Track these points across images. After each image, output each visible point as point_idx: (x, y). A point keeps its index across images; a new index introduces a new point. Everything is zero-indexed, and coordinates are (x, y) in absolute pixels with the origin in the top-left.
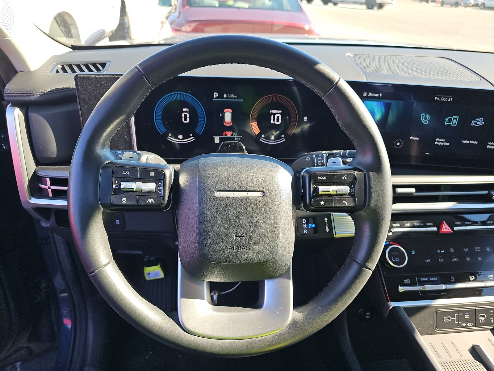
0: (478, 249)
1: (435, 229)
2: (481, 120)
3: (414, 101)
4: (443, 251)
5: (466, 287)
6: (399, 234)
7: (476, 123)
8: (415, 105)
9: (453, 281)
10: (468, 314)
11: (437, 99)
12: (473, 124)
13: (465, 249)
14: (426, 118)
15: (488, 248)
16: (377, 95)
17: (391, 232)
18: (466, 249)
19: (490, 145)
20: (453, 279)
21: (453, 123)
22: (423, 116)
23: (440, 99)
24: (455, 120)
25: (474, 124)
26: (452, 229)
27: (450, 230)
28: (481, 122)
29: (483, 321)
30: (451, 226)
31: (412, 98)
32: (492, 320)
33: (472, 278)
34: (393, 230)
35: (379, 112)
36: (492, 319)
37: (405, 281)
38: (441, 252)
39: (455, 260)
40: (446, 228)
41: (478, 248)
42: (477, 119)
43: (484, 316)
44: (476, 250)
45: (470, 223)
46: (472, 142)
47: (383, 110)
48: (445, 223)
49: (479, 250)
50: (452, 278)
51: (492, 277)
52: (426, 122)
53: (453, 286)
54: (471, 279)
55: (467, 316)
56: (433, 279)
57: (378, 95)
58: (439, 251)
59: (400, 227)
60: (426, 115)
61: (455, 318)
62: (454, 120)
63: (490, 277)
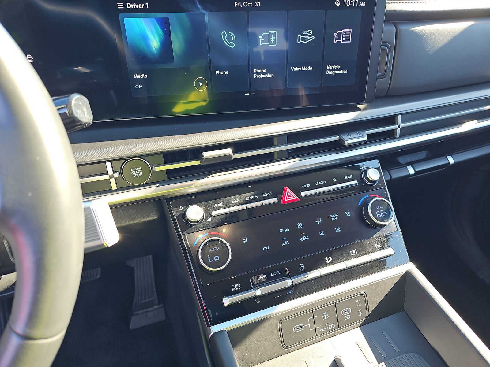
0: (335, 217)
1: (275, 200)
2: (309, 33)
3: (204, 12)
4: (288, 230)
5: (319, 275)
6: (223, 216)
7: (303, 39)
8: (207, 18)
9: (303, 270)
10: (326, 313)
11: (238, 4)
12: (299, 41)
13: (317, 221)
14: (229, 39)
15: (349, 213)
16: (141, 6)
17: (211, 216)
18: (319, 221)
19: (329, 70)
20: (302, 268)
21: (271, 42)
22: (224, 34)
23: (242, 4)
24: (273, 36)
25: (301, 41)
26: (299, 196)
27: (296, 197)
28: (310, 36)
29: (348, 317)
30: (297, 192)
31: (199, 6)
32: (361, 313)
33: (329, 260)
34: (214, 214)
35: (154, 36)
36: (360, 311)
37: (233, 287)
38: (285, 231)
39: (305, 238)
40: (290, 195)
41: (336, 215)
42: (304, 33)
43: (349, 310)
44: (333, 219)
45: (323, 182)
46: (304, 68)
47: (161, 32)
48: (288, 190)
49: (337, 218)
50: (302, 266)
51: (355, 253)
52: (232, 45)
53: (303, 278)
54: (328, 262)
55: (325, 316)
56: (275, 274)
57: (143, 5)
58: (281, 231)
59: (225, 207)
60: (228, 34)
61: (309, 325)
62: (271, 37)
63: (352, 253)
